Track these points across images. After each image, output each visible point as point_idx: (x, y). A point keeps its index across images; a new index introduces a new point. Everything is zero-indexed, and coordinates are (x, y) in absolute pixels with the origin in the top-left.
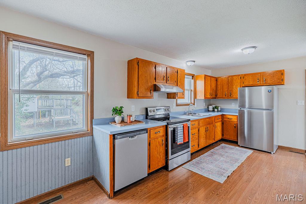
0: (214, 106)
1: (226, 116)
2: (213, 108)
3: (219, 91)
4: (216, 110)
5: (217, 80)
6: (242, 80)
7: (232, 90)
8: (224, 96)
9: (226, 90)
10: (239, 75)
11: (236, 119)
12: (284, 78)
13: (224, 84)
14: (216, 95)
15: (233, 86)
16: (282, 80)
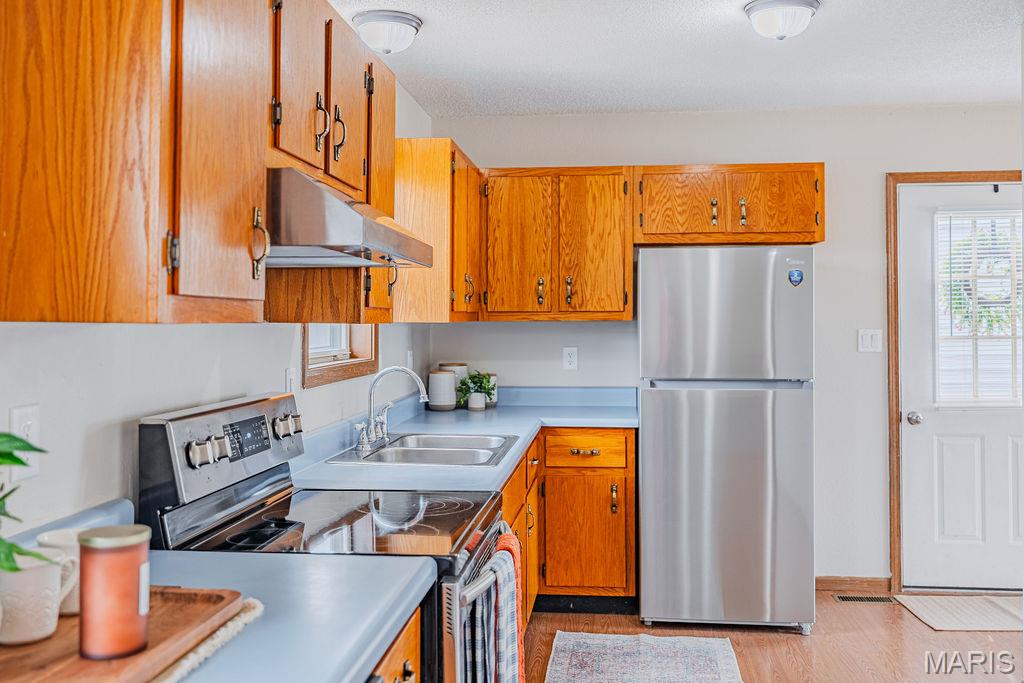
0: (461, 372)
1: (558, 440)
2: (463, 389)
3: (500, 264)
4: (477, 400)
5: (484, 191)
6: (633, 200)
7: (577, 266)
8: (531, 304)
9: (539, 258)
10: (616, 171)
11: (617, 453)
12: (823, 207)
13: (529, 221)
14: (482, 297)
15: (583, 235)
16: (818, 218)
